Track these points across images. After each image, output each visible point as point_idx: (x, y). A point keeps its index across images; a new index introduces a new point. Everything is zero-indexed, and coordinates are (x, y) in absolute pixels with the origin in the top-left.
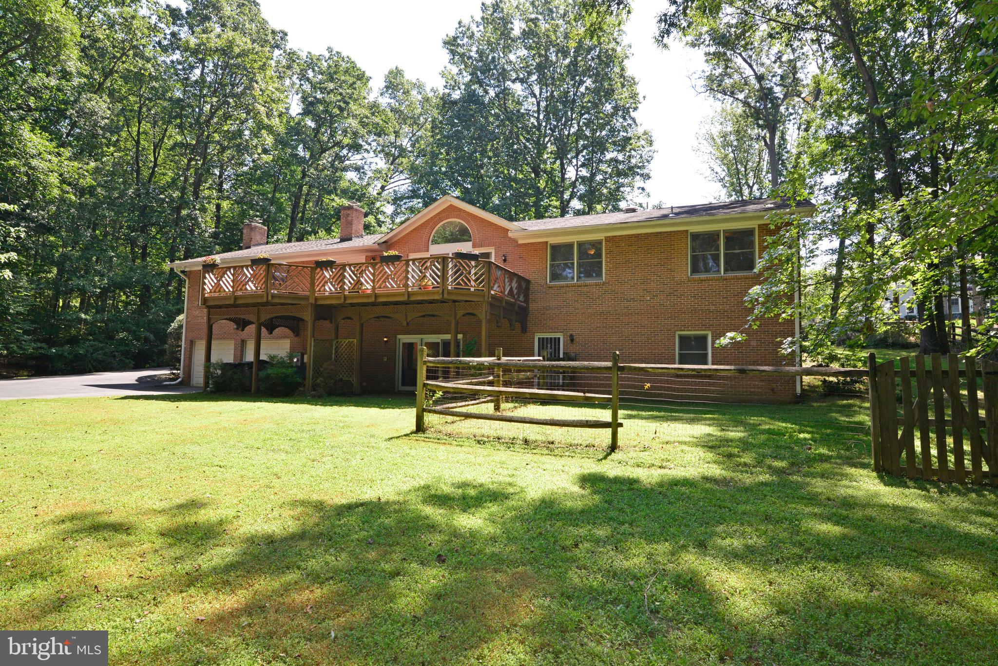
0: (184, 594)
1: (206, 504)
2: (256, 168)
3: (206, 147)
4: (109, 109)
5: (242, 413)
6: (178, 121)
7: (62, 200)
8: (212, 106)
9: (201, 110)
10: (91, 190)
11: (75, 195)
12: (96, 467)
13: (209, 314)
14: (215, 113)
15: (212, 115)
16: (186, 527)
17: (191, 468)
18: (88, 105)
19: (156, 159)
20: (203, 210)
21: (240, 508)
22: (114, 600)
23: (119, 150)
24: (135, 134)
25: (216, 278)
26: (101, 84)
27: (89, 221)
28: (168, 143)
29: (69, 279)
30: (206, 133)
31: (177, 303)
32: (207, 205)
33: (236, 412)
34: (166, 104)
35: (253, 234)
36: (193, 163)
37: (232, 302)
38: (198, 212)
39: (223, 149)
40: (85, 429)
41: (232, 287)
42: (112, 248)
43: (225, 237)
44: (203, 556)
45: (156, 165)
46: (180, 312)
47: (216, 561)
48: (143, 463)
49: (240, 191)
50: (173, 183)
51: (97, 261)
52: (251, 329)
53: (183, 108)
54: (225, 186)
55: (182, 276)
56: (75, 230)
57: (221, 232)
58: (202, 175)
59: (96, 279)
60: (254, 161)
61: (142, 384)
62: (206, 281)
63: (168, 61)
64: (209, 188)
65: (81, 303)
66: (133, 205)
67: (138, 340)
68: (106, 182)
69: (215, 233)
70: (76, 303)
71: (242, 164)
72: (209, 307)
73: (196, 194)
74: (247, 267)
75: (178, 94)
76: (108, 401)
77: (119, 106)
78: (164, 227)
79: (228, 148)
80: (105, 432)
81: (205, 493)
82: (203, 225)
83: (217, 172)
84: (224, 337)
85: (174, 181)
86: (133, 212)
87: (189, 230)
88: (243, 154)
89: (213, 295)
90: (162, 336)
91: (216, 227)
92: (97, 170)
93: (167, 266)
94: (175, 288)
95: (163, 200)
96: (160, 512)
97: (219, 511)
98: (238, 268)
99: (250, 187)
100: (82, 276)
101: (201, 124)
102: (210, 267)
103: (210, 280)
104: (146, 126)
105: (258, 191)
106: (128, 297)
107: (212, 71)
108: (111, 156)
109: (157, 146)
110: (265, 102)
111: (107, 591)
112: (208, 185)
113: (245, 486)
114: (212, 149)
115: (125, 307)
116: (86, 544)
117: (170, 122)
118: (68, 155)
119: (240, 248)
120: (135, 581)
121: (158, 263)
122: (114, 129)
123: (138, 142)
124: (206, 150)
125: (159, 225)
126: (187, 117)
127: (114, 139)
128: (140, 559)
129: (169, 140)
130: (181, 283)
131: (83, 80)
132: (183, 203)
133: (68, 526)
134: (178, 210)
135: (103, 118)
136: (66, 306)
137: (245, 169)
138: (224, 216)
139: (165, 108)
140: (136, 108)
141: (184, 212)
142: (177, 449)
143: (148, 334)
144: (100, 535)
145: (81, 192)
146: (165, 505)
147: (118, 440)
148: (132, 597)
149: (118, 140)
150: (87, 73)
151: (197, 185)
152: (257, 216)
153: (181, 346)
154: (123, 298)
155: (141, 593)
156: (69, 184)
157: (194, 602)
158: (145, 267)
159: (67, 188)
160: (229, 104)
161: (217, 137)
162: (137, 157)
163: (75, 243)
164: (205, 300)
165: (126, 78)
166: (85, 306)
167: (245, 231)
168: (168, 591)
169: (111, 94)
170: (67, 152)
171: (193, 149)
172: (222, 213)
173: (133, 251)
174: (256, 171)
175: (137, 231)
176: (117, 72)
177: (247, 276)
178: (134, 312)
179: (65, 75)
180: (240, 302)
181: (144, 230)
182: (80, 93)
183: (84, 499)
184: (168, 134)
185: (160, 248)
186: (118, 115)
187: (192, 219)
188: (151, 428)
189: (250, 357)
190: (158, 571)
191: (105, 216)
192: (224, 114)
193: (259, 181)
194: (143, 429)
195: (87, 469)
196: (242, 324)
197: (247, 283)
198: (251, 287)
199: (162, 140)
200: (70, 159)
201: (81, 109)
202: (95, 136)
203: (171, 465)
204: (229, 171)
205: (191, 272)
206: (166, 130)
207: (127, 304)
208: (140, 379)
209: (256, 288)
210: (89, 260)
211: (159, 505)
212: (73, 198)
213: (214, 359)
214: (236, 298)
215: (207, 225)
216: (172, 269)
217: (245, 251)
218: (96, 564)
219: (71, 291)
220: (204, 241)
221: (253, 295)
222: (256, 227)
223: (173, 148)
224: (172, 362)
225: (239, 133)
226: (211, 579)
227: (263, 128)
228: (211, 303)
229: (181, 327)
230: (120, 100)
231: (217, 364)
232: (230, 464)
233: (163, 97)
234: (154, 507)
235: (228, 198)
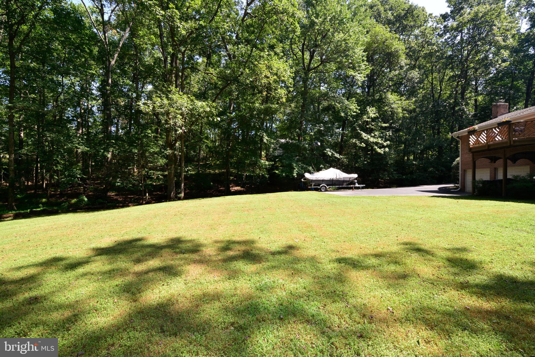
0: (459, 292)
1: (472, 251)
2: (498, 72)
3: (466, 72)
4: (419, 74)
5: (496, 207)
6: (451, 66)
7: (404, 117)
8: (468, 51)
9: (462, 55)
10: (414, 109)
11: (408, 114)
12: (420, 225)
13: (473, 156)
14: (470, 53)
15: (468, 55)
16: (461, 260)
17: (464, 232)
18: (410, 76)
19: (441, 88)
20: (467, 104)
21: (493, 257)
22: (426, 283)
23: (424, 90)
24: (430, 80)
25: (476, 137)
26: (415, 65)
27: (414, 123)
28: (446, 78)
29: (408, 148)
30: (466, 66)
31: (456, 153)
32: (469, 102)
33: (492, 206)
34: (443, 61)
35: (498, 109)
36: (460, 83)
37: (486, 148)
38: (464, 106)
39: (476, 70)
40: (416, 208)
41: (486, 140)
42: (424, 133)
43: (481, 115)
44: (470, 277)
45: (441, 90)
46: (458, 156)
47: (477, 281)
48: (440, 226)
49: (488, 88)
50: (450, 97)
51: (419, 139)
52: (500, 162)
53: (453, 59)
54: (479, 89)
55: (458, 139)
56: (409, 129)
57: (478, 113)
58: (465, 87)
59: (419, 147)
60: (496, 69)
61: (441, 191)
62: (470, 140)
63: (443, 40)
64: (470, 93)
65: (414, 157)
66: (432, 111)
67: (438, 171)
68: (420, 105)
69: (475, 114)
70: (412, 158)
71: (490, 73)
72: (473, 152)
73: (463, 98)
74: (495, 128)
75: (450, 53)
76: (425, 198)
77: (423, 71)
78: (447, 118)
79: (479, 68)
80: (424, 211)
81: (472, 246)
82: (468, 112)
83: (474, 83)
84: (483, 167)
85: (450, 95)
86: (432, 115)
87: (460, 116)
88: (489, 68)
89: (475, 146)
90: (449, 169)
91: (475, 111)
92: (416, 101)
93: (450, 136)
94: (454, 145)
95: (446, 105)
96: (448, 250)
97: (480, 257)
98: (489, 130)
99: (495, 84)
100: (413, 146)
101: (463, 63)
102: (473, 132)
103: (472, 139)
104: (435, 75)
105: (500, 85)
106: (432, 152)
107: (467, 34)
108: (421, 93)
109: (441, 82)
110: (502, 34)
111: (423, 278)
112: (469, 91)
113: (497, 247)
114: (470, 72)
115: (431, 157)
116: (415, 256)
117: (446, 68)
118: (404, 99)
119: (491, 119)
120: (435, 278)
121: (445, 135)
122: (421, 81)
123: (432, 83)
124: (466, 74)
125: (444, 117)
126: (454, 62)
127: (422, 86)
128: (437, 269)
129: (446, 77)
130: (457, 143)
131: (408, 66)
132: (456, 103)
133: (408, 246)
134: (453, 108)
135: (416, 79)
136: (408, 159)
137: (491, 75)
138: (480, 104)
139: (443, 63)
140: (430, 69)
141: (457, 109)
142: (457, 222)
143: (442, 168)
144: (421, 253)
145: (410, 112)
146: (449, 247)
147: (429, 214)
148: (434, 285)
149: (424, 86)
150: (409, 63)
151: (463, 94)
152: (501, 99)
153: (459, 173)
154: (431, 153)
155: (438, 284)
156: (406, 110)
157: (464, 298)
158: (439, 138)
159: (405, 112)
160: (478, 45)
161: (472, 65)
162: (432, 90)
163: (410, 133)
164: (470, 149)
165: (424, 58)
166: (415, 159)
167: (493, 109)
168: (451, 288)
169: (419, 68)
170: (403, 98)
171: (459, 76)
172: (478, 104)
173: (433, 132)
174: (498, 74)
175: (435, 122)
176: (421, 57)
177: (495, 133)
178: (435, 159)
179: (401, 67)
180: (492, 147)
181: (438, 121)
182: (407, 72)
183: (415, 237)
184: (446, 74)
185: (446, 128)
186: (422, 75)
187: (461, 110)
188: (444, 211)
189: (500, 176)
190: (446, 277)
191: (420, 120)
192: (475, 52)
193: (501, 79)
194: (441, 211)
195: (416, 225)
196: (494, 160)
197: (496, 136)
198: (498, 138)
199: (443, 78)
200: (405, 100)
201: (408, 78)
202: (414, 87)
203: (454, 229)
204: (481, 80)
205: (462, 136)
206: (445, 72)
207: (432, 155)
208: (439, 189)
209: (502, 138)
210: (415, 139)
211: (447, 246)
212: (407, 115)
213: (477, 178)
214: (489, 146)
215: (470, 111)
216: (452, 137)
217: (494, 120)
218: (419, 265)
219: (409, 153)
220: (469, 120)
221: (500, 143)
222: (500, 105)
223: (449, 79)
224: (455, 181)
225: (486, 57)
226: (474, 290)
227: (502, 48)
228: (474, 150)
229: (458, 164)
230: (423, 68)
231: (480, 181)
232: (487, 233)
233: (442, 58)
234: (445, 247)
235: (481, 94)
